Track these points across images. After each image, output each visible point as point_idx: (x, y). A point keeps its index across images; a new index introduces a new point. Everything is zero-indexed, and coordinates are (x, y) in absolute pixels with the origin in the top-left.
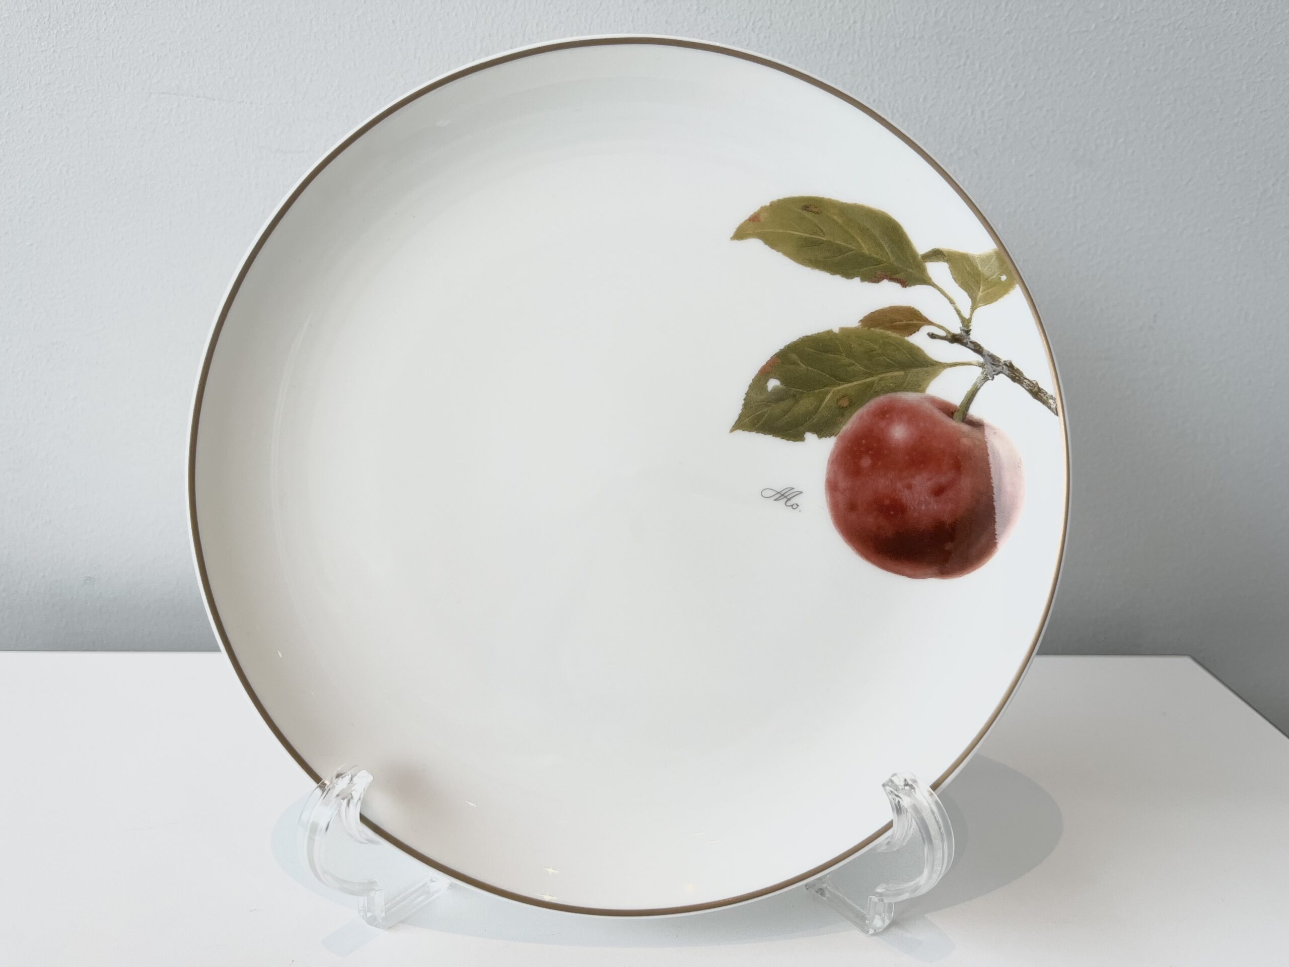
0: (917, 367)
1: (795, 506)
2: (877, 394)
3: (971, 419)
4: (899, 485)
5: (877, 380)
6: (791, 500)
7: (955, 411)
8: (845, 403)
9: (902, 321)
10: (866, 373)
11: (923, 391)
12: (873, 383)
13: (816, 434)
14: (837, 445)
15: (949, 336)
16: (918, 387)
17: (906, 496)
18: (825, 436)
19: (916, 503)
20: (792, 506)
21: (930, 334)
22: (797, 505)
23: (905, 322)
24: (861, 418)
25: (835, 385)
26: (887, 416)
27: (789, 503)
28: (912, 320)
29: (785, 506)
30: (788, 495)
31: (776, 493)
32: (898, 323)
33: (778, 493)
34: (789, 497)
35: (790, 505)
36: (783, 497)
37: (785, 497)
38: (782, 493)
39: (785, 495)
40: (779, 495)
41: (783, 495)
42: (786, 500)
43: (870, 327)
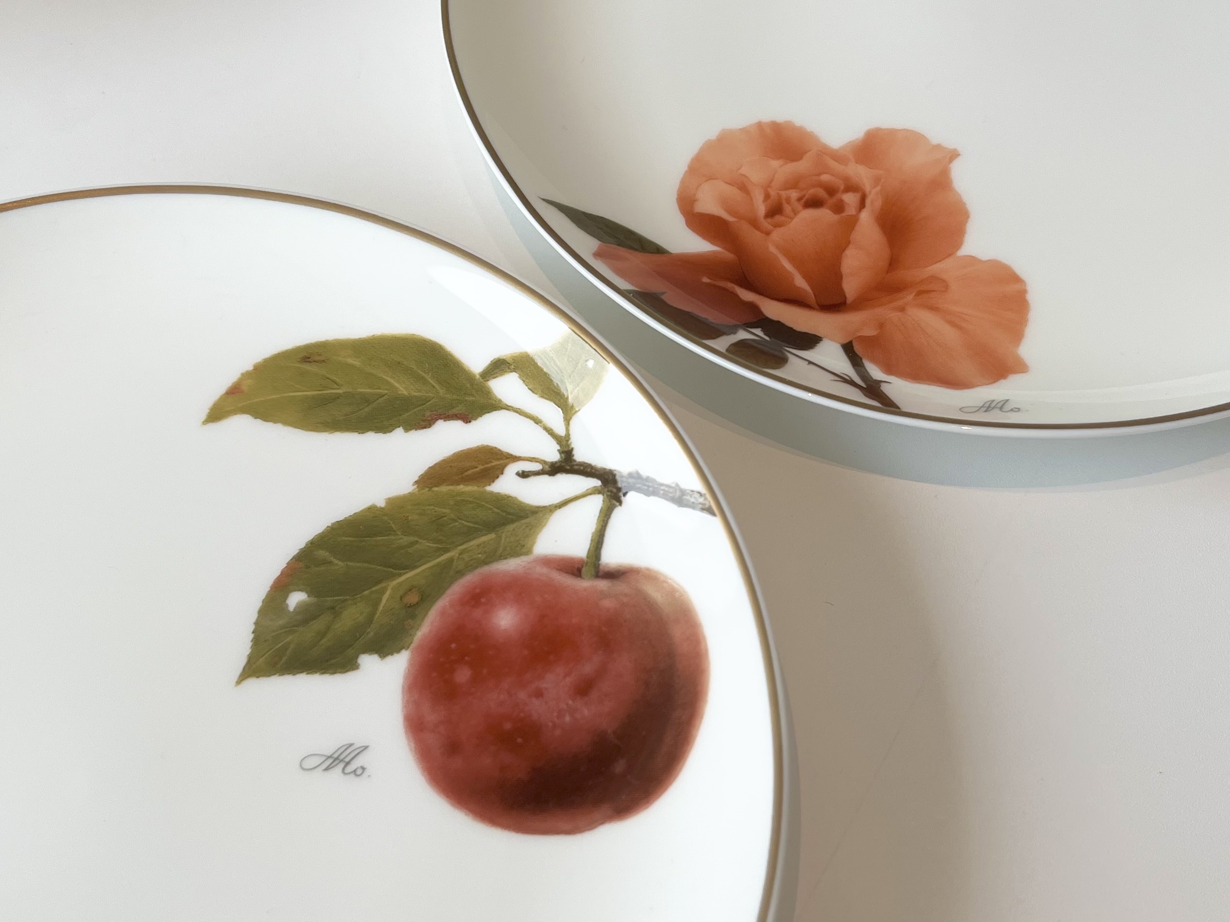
0: (512, 521)
1: (359, 772)
2: (460, 574)
3: (606, 569)
4: (522, 695)
5: (457, 555)
6: (352, 762)
7: (582, 566)
8: (413, 598)
9: (476, 467)
10: (438, 549)
11: (529, 552)
12: (451, 561)
13: (376, 653)
14: (411, 663)
15: (547, 468)
16: (521, 548)
17: (538, 709)
18: (391, 653)
19: (555, 714)
20: (355, 771)
21: (520, 472)
22: (363, 769)
23: (481, 467)
24: (443, 613)
25: (392, 576)
26: (483, 600)
27: (350, 768)
28: (491, 462)
29: (342, 775)
30: (345, 758)
31: (324, 758)
32: (470, 472)
33: (329, 757)
34: (347, 760)
35: (350, 771)
36: (337, 762)
37: (342, 761)
38: (335, 756)
39: (341, 757)
40: (330, 761)
41: (337, 759)
42: (342, 765)
43: (432, 487)
